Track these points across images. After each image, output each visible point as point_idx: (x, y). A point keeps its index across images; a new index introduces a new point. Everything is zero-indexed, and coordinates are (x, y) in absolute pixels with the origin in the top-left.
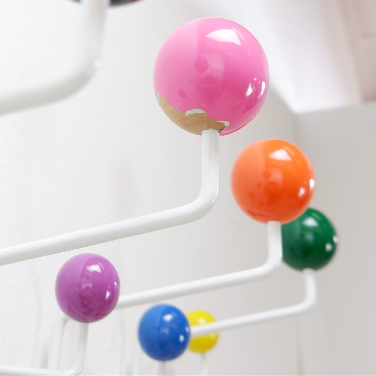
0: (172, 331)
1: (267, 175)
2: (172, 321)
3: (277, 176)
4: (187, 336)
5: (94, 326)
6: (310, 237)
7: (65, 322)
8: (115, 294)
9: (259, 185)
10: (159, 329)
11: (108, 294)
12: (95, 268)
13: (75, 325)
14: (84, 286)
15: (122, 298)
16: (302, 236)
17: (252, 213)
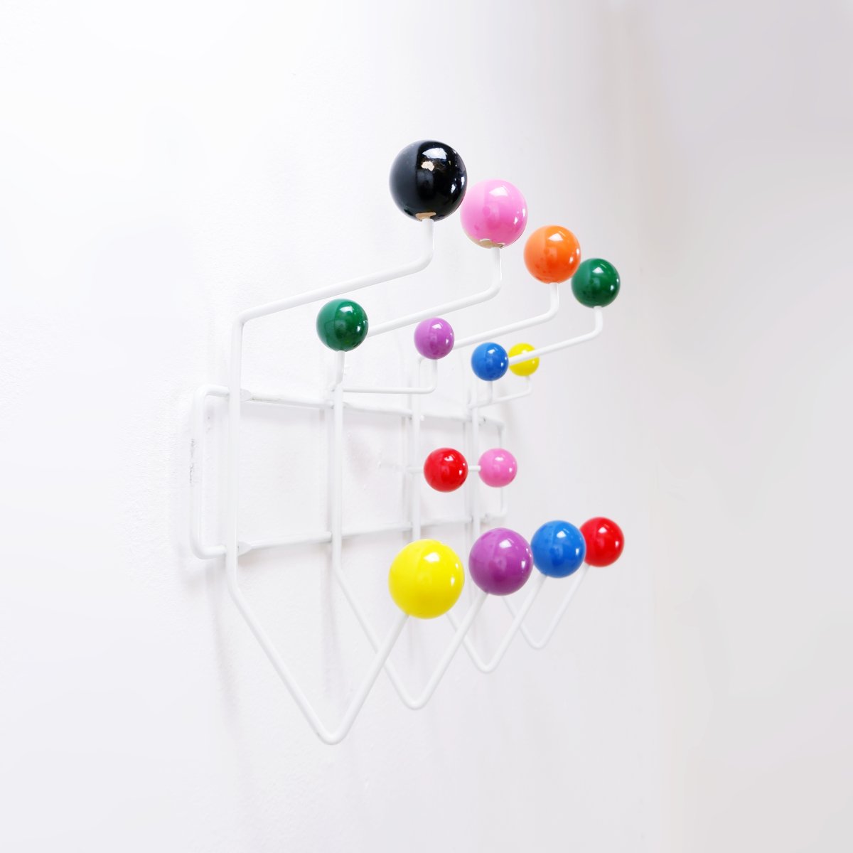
0: (494, 360)
1: (546, 252)
2: (494, 353)
3: (553, 252)
4: (506, 363)
5: (441, 361)
6: (597, 282)
7: (420, 361)
8: (451, 340)
9: (542, 259)
10: (486, 360)
11: (447, 341)
12: (437, 326)
13: (428, 362)
14: (432, 338)
15: (456, 343)
16: (592, 282)
17: (540, 279)
